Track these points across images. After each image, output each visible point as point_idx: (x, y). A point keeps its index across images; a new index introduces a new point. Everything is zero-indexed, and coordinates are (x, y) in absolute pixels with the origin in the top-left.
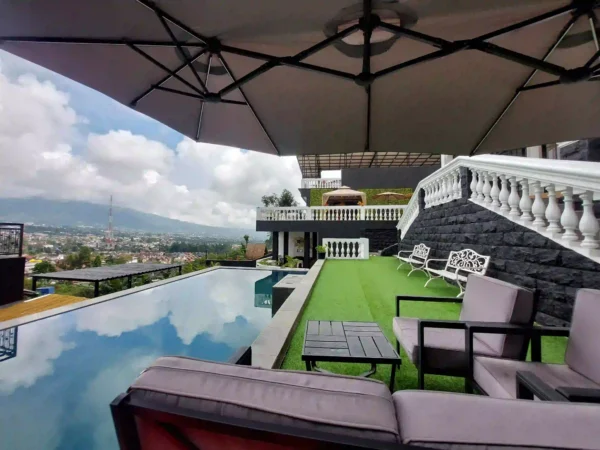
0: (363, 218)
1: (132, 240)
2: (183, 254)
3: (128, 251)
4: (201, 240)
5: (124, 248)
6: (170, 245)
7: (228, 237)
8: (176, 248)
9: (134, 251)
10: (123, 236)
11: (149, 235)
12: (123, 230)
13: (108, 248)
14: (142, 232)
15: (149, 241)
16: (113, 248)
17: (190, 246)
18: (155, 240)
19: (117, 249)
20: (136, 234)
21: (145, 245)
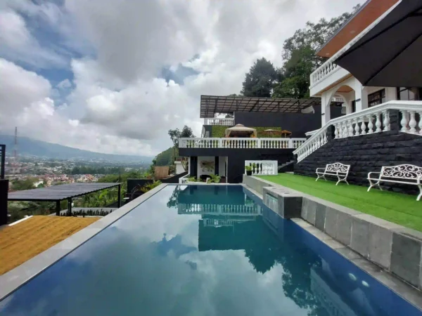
0: (259, 147)
1: (36, 165)
2: (84, 176)
3: (33, 174)
4: (98, 165)
5: (29, 171)
6: (71, 169)
7: (121, 161)
8: (77, 172)
9: (39, 174)
10: (28, 161)
11: (52, 160)
12: (28, 157)
13: (14, 172)
14: (45, 158)
15: (53, 165)
16: (18, 171)
17: (90, 169)
18: (58, 165)
19: (22, 172)
20: (40, 160)
21: (50, 169)
